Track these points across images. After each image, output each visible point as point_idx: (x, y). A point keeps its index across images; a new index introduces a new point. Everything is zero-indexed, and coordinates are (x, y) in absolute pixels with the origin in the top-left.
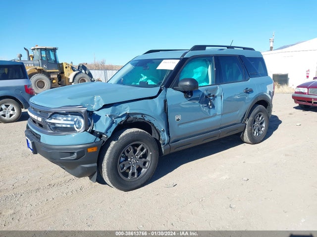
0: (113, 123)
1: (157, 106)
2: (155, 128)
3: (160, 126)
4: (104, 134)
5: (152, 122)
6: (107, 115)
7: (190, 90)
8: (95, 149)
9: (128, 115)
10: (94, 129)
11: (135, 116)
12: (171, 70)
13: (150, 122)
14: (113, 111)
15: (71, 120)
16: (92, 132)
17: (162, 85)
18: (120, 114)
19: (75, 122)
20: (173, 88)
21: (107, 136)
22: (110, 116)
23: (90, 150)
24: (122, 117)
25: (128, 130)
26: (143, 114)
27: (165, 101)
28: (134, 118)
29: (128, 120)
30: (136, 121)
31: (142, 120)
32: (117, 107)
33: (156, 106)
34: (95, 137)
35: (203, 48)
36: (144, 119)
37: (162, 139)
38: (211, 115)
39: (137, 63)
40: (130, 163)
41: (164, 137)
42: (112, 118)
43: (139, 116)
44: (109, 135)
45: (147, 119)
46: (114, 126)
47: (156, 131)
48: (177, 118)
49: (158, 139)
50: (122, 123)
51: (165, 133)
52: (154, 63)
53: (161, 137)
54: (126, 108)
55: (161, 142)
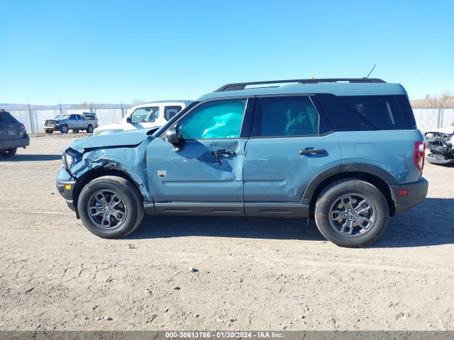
0: (87, 166)
1: (136, 156)
3: (138, 178)
10: (71, 170)
13: (127, 172)
14: (90, 155)
18: (97, 159)
22: (86, 160)
23: (66, 187)
26: (118, 162)
28: (111, 165)
29: (104, 166)
31: (120, 169)
33: (134, 156)
35: (241, 86)
38: (222, 179)
45: (123, 168)
50: (97, 168)
51: (145, 188)
53: (141, 192)
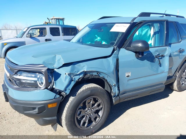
0: (71, 80)
2: (108, 83)
3: (112, 81)
4: (62, 91)
5: (106, 78)
6: (67, 74)
7: (141, 51)
8: (55, 105)
9: (85, 73)
10: (54, 87)
11: (91, 74)
12: (123, 33)
13: (104, 79)
14: (72, 70)
15: (35, 77)
16: (52, 90)
17: (115, 46)
18: (78, 72)
19: (38, 79)
20: (126, 49)
21: (66, 94)
22: (69, 75)
23: (50, 106)
24: (79, 75)
25: (85, 85)
26: (98, 72)
27: (117, 60)
28: (90, 75)
29: (85, 77)
30: (92, 77)
31: (97, 77)
32: (76, 66)
33: (110, 64)
34: (55, 94)
36: (99, 76)
37: (113, 92)
39: (94, 27)
40: (86, 112)
41: (115, 91)
42: (71, 77)
43: (95, 74)
44: (68, 92)
45: (101, 76)
46: (73, 83)
47: (108, 86)
48: (127, 75)
49: (110, 92)
50: (80, 80)
51: (116, 88)
52: (107, 26)
53: (112, 90)
54: (83, 67)
55: (112, 95)
